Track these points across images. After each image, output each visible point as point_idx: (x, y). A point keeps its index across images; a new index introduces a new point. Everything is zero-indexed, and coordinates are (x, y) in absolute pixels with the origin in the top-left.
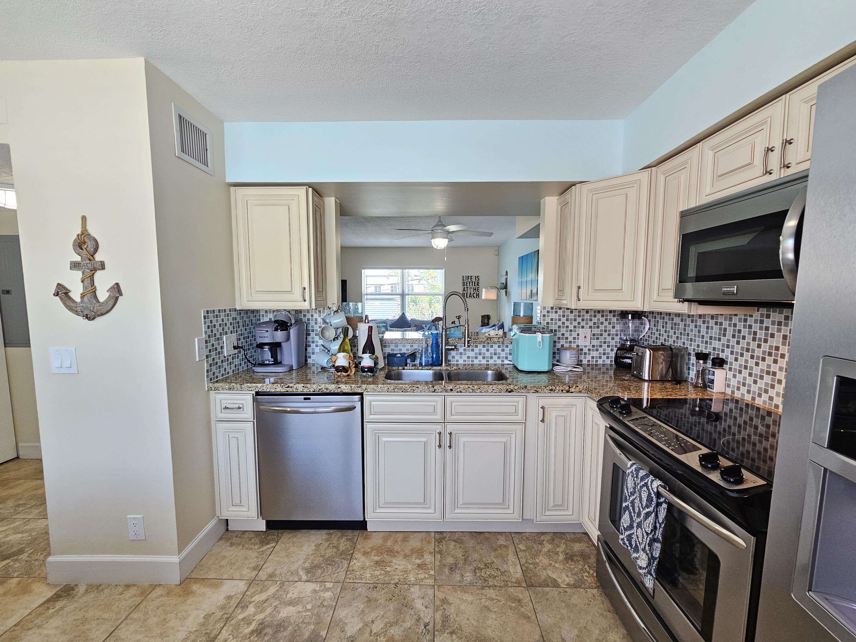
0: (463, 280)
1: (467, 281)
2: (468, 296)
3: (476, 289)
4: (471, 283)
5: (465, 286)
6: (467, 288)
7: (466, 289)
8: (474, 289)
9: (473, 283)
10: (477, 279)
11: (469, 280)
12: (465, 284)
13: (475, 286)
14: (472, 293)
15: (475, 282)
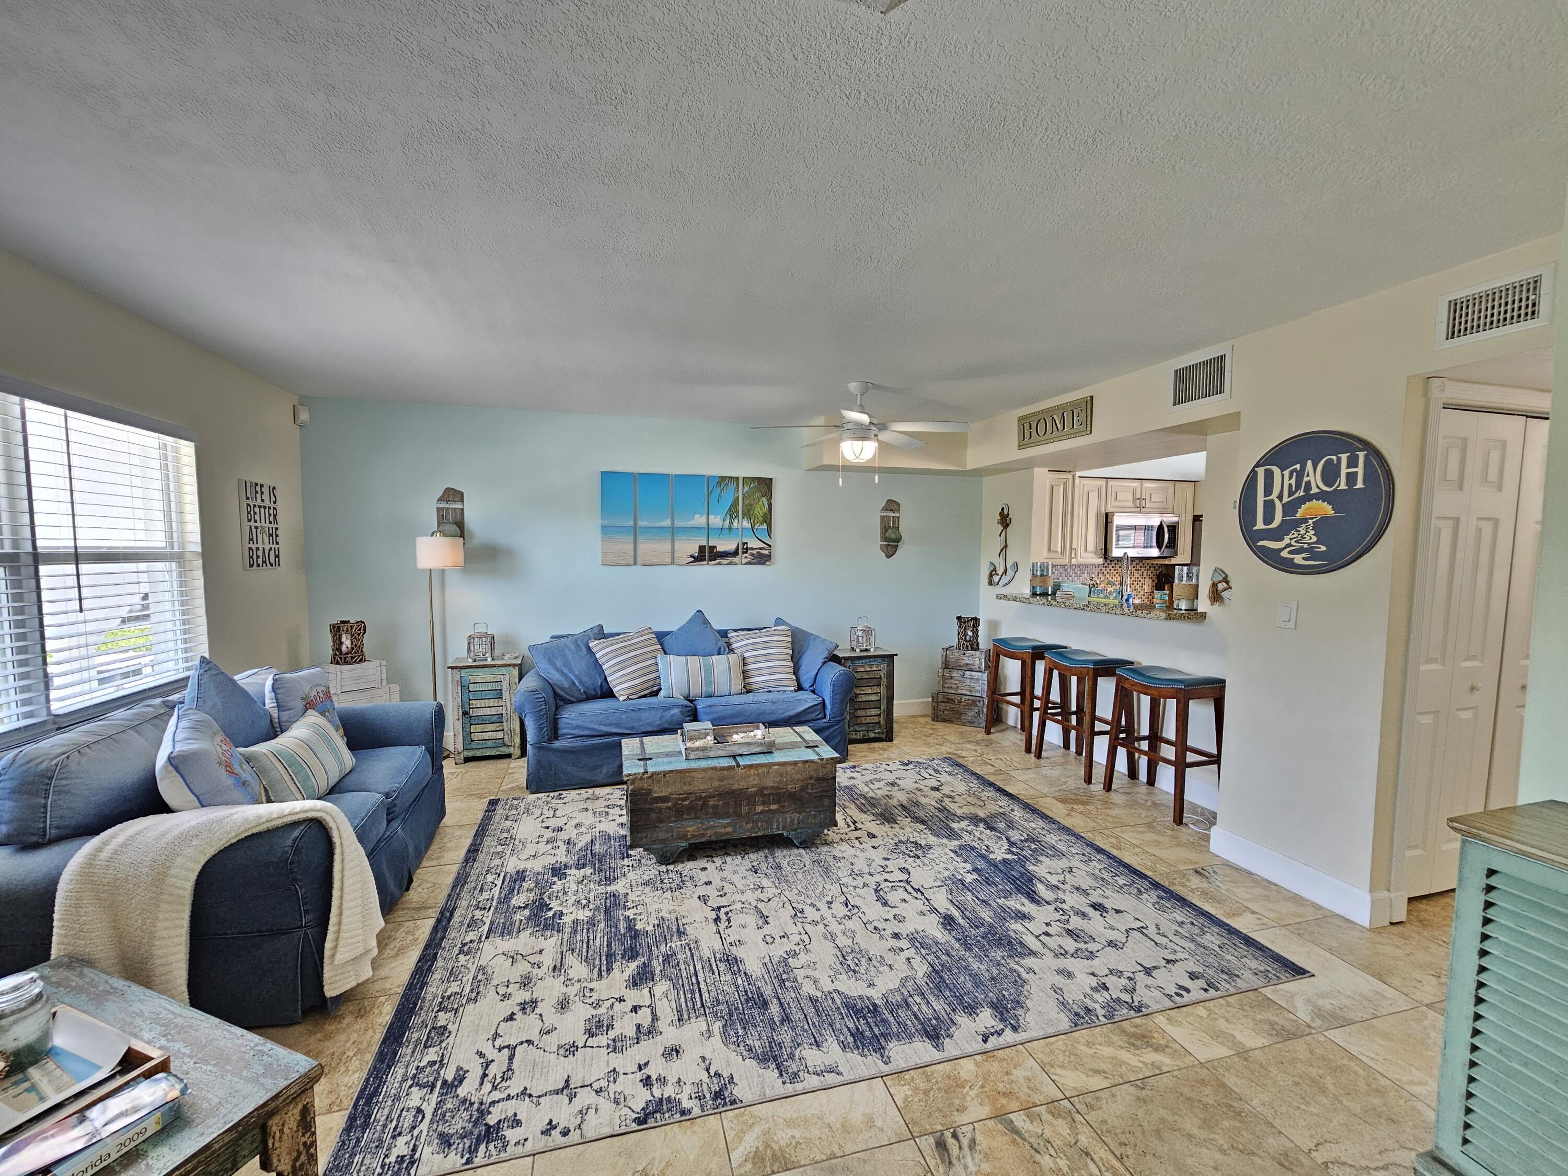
1: (255, 501)
2: (260, 561)
3: (272, 535)
4: (262, 510)
5: (253, 524)
6: (256, 528)
8: (270, 536)
9: (267, 510)
10: (273, 499)
11: (259, 495)
12: (252, 513)
13: (270, 523)
14: (267, 548)
15: (270, 508)
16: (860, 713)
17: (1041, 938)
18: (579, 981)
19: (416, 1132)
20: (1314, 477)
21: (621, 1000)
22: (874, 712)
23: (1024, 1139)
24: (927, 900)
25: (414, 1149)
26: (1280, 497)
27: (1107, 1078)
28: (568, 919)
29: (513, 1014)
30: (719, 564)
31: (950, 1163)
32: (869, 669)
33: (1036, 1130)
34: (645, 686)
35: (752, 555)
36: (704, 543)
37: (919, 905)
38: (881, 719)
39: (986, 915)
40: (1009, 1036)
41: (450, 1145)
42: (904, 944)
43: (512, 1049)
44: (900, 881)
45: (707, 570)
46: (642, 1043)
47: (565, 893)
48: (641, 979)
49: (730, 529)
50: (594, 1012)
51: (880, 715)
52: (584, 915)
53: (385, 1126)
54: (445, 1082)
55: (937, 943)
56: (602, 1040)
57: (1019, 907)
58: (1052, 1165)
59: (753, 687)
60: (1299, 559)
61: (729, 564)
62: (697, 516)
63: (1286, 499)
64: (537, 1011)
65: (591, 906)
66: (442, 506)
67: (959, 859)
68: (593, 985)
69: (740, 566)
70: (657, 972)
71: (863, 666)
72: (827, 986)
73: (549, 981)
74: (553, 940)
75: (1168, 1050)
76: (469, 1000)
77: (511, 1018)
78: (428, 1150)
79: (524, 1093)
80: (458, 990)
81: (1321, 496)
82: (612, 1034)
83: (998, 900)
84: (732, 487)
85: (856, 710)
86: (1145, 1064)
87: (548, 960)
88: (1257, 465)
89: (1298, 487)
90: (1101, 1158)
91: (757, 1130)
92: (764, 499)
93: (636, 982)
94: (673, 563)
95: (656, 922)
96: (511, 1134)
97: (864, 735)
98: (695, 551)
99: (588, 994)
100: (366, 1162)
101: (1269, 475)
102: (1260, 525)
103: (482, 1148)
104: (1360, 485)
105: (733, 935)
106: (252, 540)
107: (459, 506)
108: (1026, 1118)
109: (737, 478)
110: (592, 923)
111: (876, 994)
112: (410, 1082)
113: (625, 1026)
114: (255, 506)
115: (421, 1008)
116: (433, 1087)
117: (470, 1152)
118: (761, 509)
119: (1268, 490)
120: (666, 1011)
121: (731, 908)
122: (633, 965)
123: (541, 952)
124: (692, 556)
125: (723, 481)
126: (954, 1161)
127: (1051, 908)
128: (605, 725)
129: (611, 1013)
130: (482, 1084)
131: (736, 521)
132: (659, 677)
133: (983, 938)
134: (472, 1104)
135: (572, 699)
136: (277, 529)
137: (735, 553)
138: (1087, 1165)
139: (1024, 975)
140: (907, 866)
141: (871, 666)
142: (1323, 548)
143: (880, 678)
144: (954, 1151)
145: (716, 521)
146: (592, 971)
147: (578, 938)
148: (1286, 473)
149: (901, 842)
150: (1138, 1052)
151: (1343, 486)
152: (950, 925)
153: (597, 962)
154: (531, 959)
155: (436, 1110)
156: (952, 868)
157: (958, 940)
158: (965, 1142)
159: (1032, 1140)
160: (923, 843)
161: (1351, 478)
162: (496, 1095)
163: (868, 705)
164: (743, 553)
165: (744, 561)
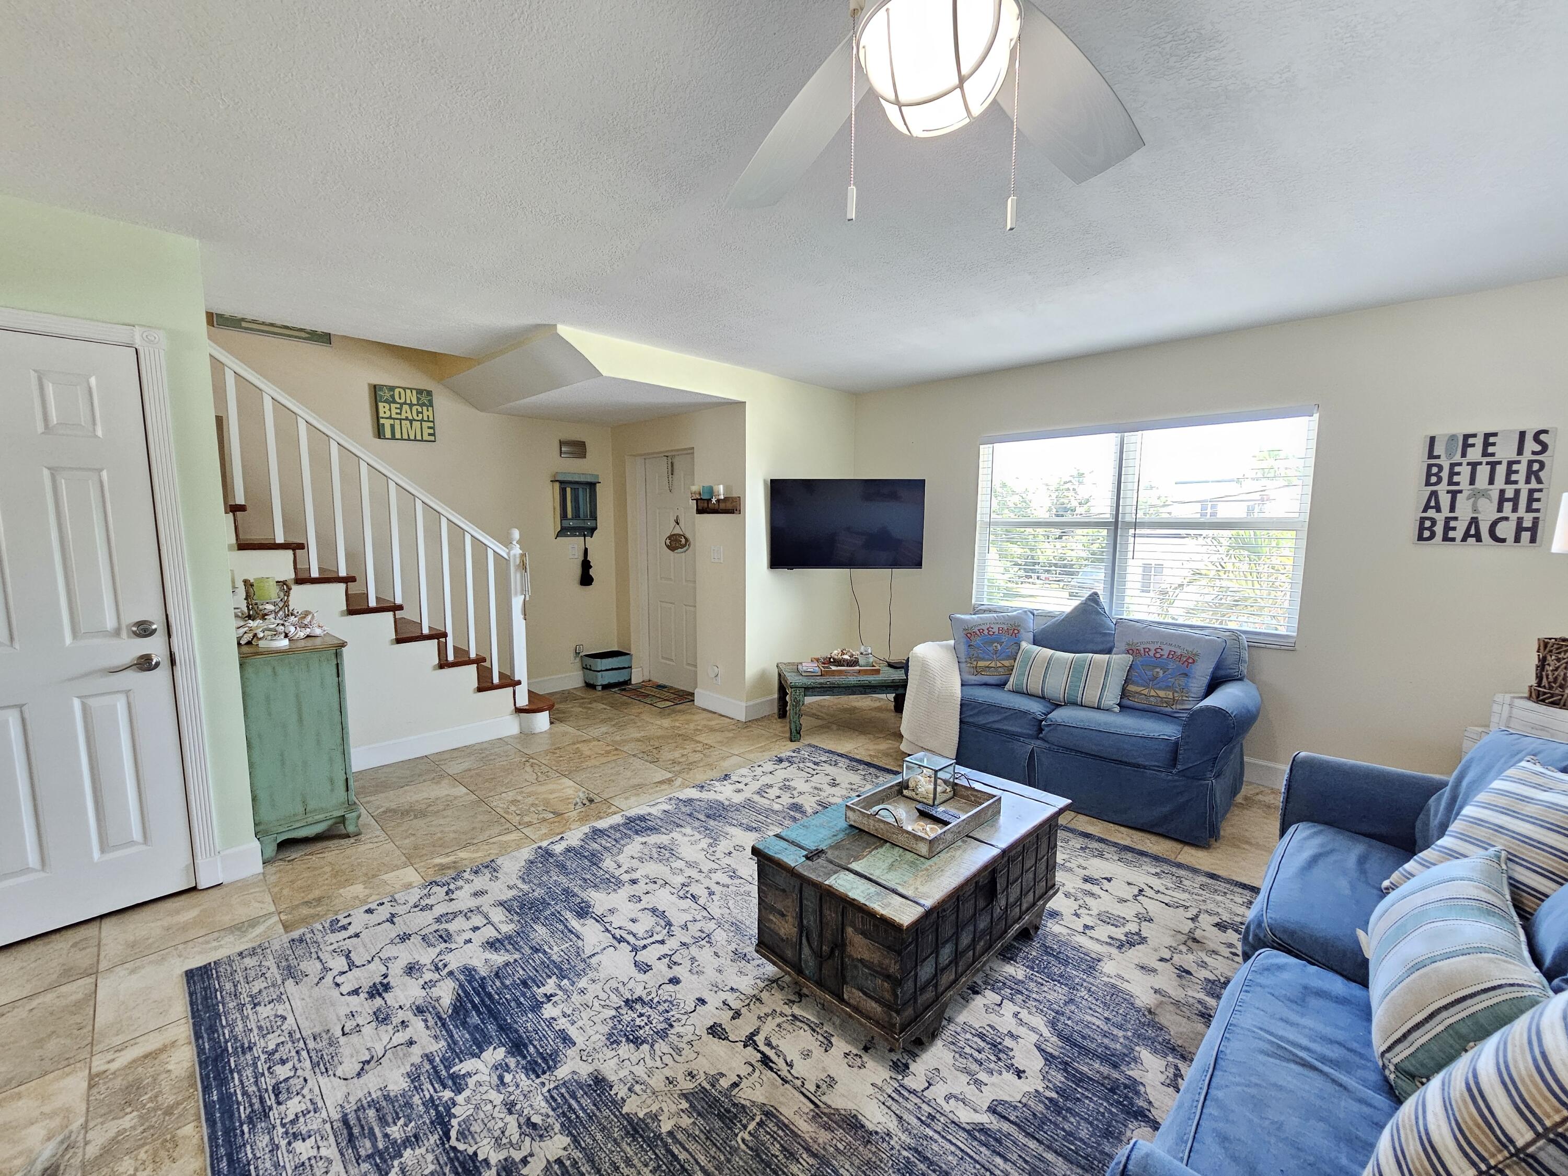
0: (1430, 457)
1: (1457, 458)
2: (1458, 534)
4: (1484, 469)
5: (1442, 488)
6: (1454, 494)
7: (1445, 500)
8: (1506, 501)
9: (1501, 470)
10: (1531, 446)
11: (1474, 452)
12: (1445, 474)
14: (1490, 519)
15: (1514, 462)
17: (486, 921)
24: (608, 931)
27: (487, 843)
31: (587, 798)
37: (616, 921)
42: (626, 877)
44: (645, 947)
55: (595, 886)
57: (493, 956)
106: (1438, 507)
114: (1457, 465)
127: (452, 966)
136: (1538, 492)
139: (519, 882)
140: (641, 977)
144: (585, 801)
149: (663, 1034)
150: (456, 860)
152: (581, 908)
158: (579, 805)
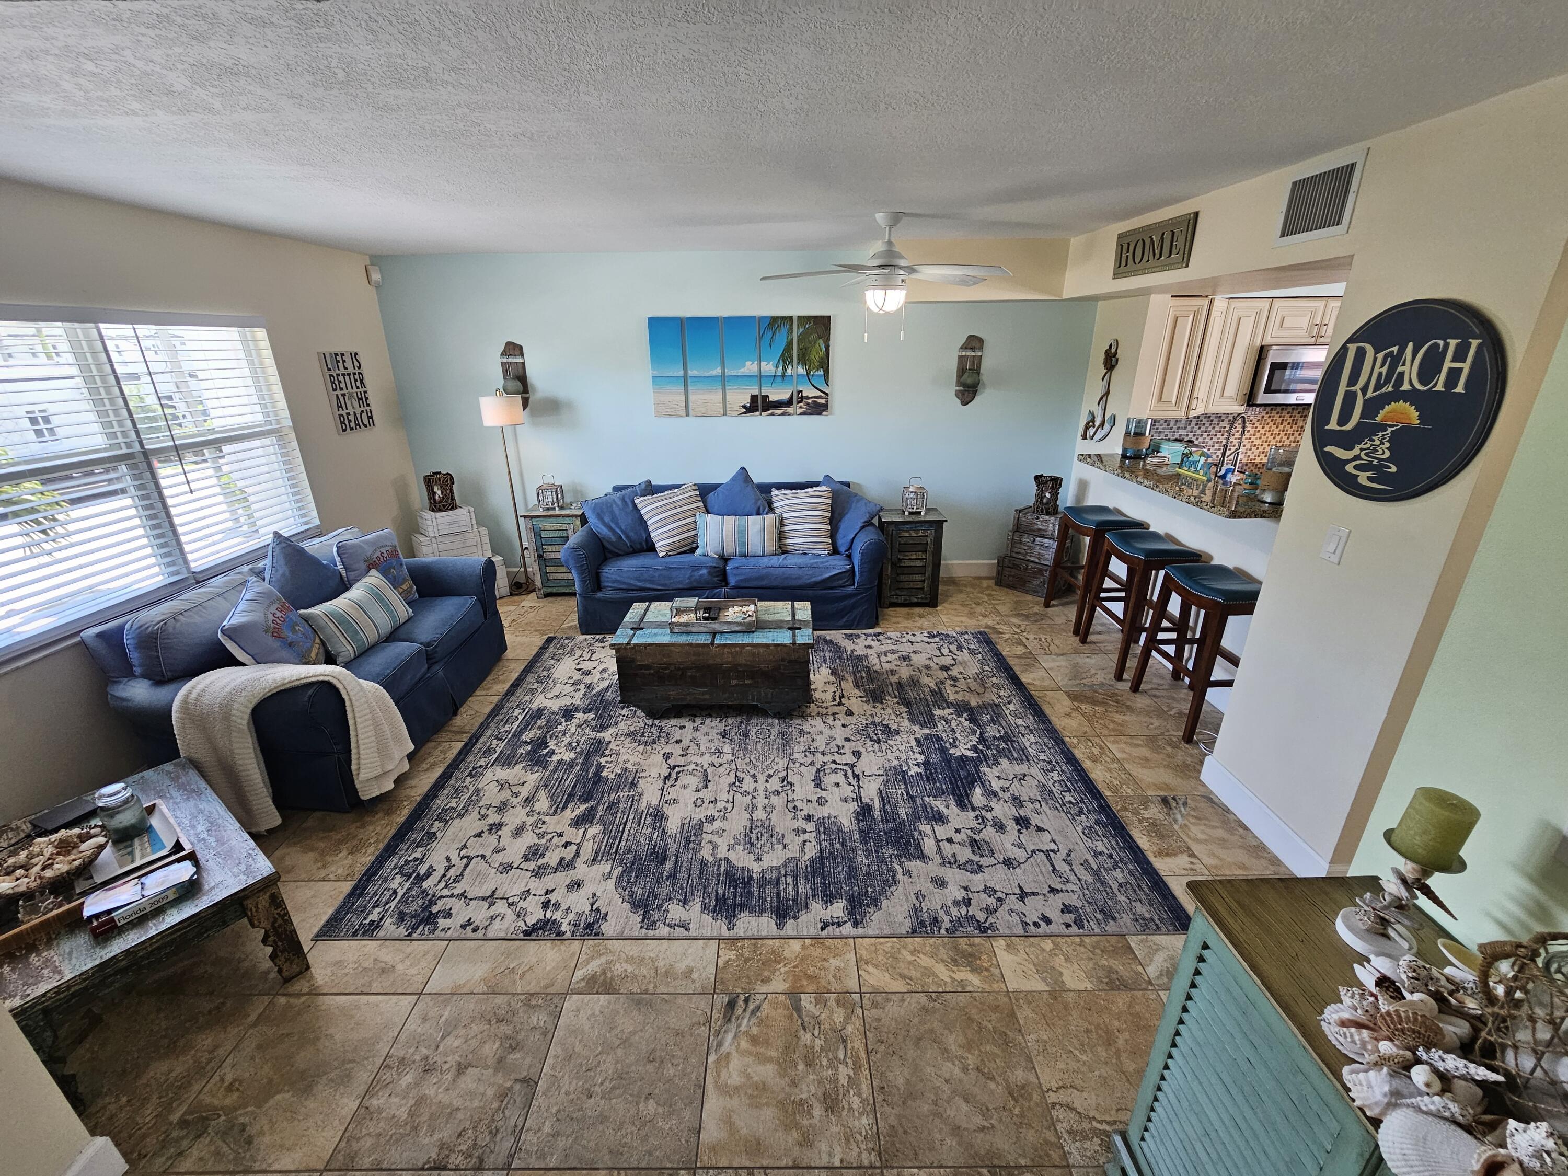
0: (329, 369)
1: (337, 371)
2: (353, 425)
3: (361, 399)
4: (347, 377)
5: (339, 392)
6: (343, 395)
8: (359, 399)
9: (352, 377)
10: (356, 364)
11: (341, 365)
12: (336, 383)
13: (358, 387)
14: (358, 411)
15: (354, 374)
16: (902, 578)
17: (941, 844)
18: (539, 813)
19: (387, 907)
20: (1410, 370)
21: (560, 835)
22: (917, 577)
23: (800, 1017)
24: (859, 787)
25: (381, 919)
26: (1364, 390)
27: (909, 984)
28: (555, 758)
29: (482, 832)
30: (772, 414)
31: (729, 1020)
32: (913, 534)
33: (814, 1011)
34: (684, 543)
35: (807, 404)
36: (756, 392)
37: (848, 791)
38: (925, 585)
39: (903, 812)
40: (848, 929)
41: (403, 921)
42: (810, 827)
43: (470, 859)
44: (846, 764)
45: (760, 420)
46: (558, 873)
47: (564, 734)
48: (583, 820)
49: (783, 376)
50: (537, 841)
51: (924, 581)
52: (568, 756)
53: (371, 898)
54: (418, 874)
55: (840, 831)
56: (532, 865)
57: (942, 808)
58: (808, 1043)
59: (790, 548)
60: (1363, 478)
61: (782, 414)
62: (748, 363)
63: (1370, 394)
64: (499, 833)
65: (578, 750)
66: (505, 360)
67: (916, 749)
68: (547, 819)
69: (795, 416)
70: (598, 816)
71: (907, 531)
72: (722, 853)
73: (519, 808)
74: (537, 774)
75: (986, 973)
76: (458, 816)
77: (479, 835)
78: (389, 921)
79: (463, 895)
80: (454, 805)
81: (1412, 397)
82: (541, 862)
83: (926, 799)
84: (784, 330)
85: (898, 575)
86: (953, 979)
87: (525, 792)
88: (1350, 341)
89: (1388, 380)
90: (853, 1047)
91: (603, 959)
92: (821, 341)
93: (577, 823)
94: (725, 414)
95: (619, 772)
96: (442, 922)
97: (905, 600)
98: (747, 400)
99: (539, 826)
100: (353, 920)
101: (1361, 354)
102: (1333, 425)
103: (421, 928)
104: (1460, 389)
105: (673, 793)
106: (341, 407)
107: (519, 360)
108: (813, 1000)
109: (791, 318)
110: (571, 764)
111: (756, 868)
112: (397, 870)
113: (552, 859)
114: (338, 375)
115: (426, 816)
116: (410, 877)
117: (413, 929)
118: (817, 353)
119: (1353, 380)
120: (588, 849)
121: (685, 768)
122: (583, 807)
123: (523, 784)
124: (744, 407)
125: (776, 322)
126: (733, 1020)
127: (972, 814)
128: (639, 581)
129: (548, 844)
130: (439, 882)
131: (790, 367)
132: (696, 535)
133: (885, 833)
134: (428, 895)
135: (620, 552)
136: (365, 392)
137: (789, 403)
138: (838, 1049)
139: (899, 876)
140: (862, 750)
141: (917, 532)
142: (1394, 469)
143: (927, 543)
144: (738, 1011)
145: (768, 368)
146: (551, 807)
147: (556, 776)
148: (1380, 356)
149: (873, 723)
150: (955, 968)
151: (1440, 388)
152: (864, 815)
153: (559, 800)
154: (515, 789)
155: (404, 894)
156: (903, 757)
157: (861, 831)
158: (751, 1006)
159: (806, 1019)
160: (894, 727)
161: (1454, 374)
162: (446, 892)
163: (913, 570)
164: (799, 402)
165: (800, 411)
